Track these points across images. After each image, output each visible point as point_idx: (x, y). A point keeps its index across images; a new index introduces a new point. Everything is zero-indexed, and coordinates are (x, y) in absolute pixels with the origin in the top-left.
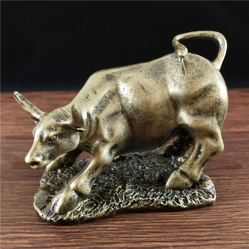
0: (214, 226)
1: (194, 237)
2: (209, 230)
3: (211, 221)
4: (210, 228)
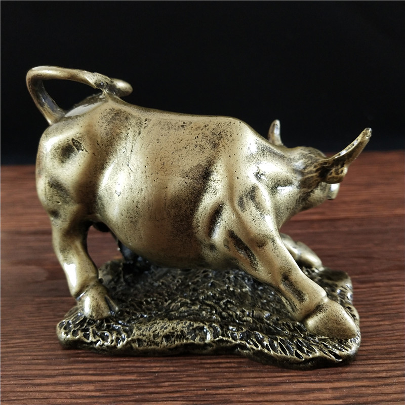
0: (393, 356)
1: (365, 374)
2: (386, 361)
3: (387, 348)
4: (387, 359)
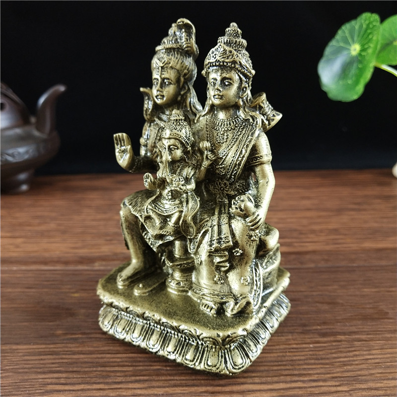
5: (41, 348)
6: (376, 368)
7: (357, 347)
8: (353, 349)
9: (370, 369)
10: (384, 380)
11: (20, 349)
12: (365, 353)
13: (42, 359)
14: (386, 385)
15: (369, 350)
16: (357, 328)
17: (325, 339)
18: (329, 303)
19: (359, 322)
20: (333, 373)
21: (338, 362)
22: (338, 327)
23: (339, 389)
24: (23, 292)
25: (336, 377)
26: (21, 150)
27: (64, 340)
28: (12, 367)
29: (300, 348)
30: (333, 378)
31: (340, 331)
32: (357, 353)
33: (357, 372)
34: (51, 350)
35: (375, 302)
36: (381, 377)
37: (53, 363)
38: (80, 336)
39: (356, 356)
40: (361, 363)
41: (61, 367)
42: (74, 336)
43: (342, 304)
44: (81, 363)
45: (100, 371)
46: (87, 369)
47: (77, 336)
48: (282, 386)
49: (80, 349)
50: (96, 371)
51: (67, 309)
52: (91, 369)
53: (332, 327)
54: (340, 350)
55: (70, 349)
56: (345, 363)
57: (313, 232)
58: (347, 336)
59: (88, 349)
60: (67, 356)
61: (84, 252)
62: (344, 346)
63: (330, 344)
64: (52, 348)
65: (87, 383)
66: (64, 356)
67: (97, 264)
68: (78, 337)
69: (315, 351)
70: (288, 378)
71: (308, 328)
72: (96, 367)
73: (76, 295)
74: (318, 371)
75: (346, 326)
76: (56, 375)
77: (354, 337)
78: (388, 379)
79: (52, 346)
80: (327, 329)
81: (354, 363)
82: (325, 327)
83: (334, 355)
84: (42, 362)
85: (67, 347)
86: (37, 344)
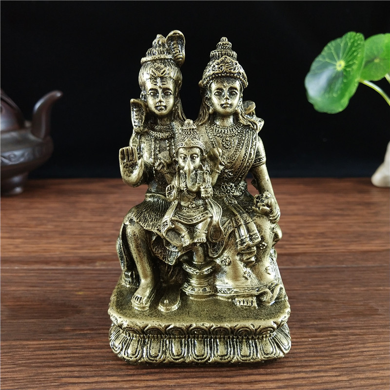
5: (52, 344)
6: (371, 359)
7: (352, 340)
8: (349, 342)
9: (366, 360)
10: (380, 370)
11: (30, 345)
12: (360, 346)
13: (53, 354)
14: (382, 375)
15: (364, 344)
16: (350, 324)
17: (322, 334)
18: (323, 301)
19: (352, 318)
20: (333, 365)
21: (337, 354)
22: (333, 323)
23: (340, 378)
24: (27, 290)
25: (336, 368)
26: (18, 153)
27: (73, 335)
28: (25, 362)
29: (300, 342)
30: (333, 369)
31: (335, 326)
32: (353, 346)
33: (354, 364)
34: (62, 345)
35: (365, 300)
36: (376, 367)
37: (65, 358)
38: (89, 332)
39: (352, 348)
40: (357, 355)
41: (73, 361)
42: (82, 332)
43: (335, 301)
44: (92, 357)
45: (111, 365)
46: (98, 363)
47: (85, 332)
48: (286, 376)
49: (90, 344)
50: (108, 365)
51: (73, 307)
52: (103, 363)
53: (327, 322)
54: (336, 343)
55: (80, 344)
56: (342, 355)
57: (302, 235)
58: (342, 331)
59: (97, 344)
60: (78, 351)
61: (84, 252)
62: (341, 340)
63: (327, 338)
64: (62, 343)
65: (101, 376)
66: (75, 351)
67: (97, 264)
68: (87, 333)
69: (314, 344)
70: (292, 370)
71: (305, 324)
72: (108, 360)
73: (80, 293)
74: (319, 363)
75: (341, 321)
76: (68, 369)
77: (349, 331)
78: (384, 370)
79: (61, 342)
80: (323, 324)
81: (350, 355)
82: (321, 322)
83: (332, 348)
84: (53, 356)
85: (77, 342)
86: (47, 340)
